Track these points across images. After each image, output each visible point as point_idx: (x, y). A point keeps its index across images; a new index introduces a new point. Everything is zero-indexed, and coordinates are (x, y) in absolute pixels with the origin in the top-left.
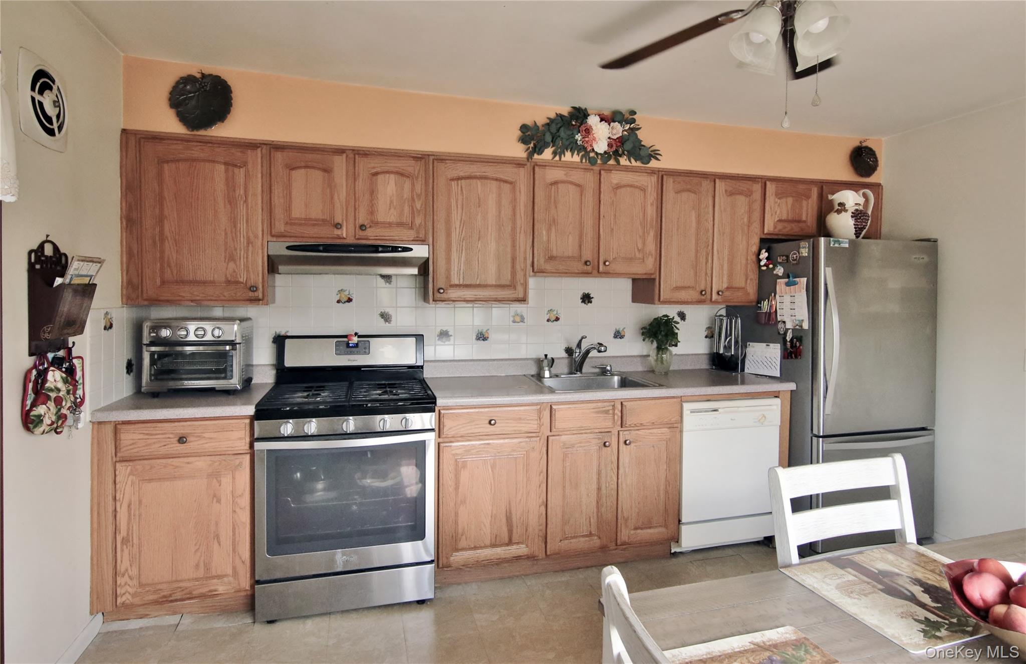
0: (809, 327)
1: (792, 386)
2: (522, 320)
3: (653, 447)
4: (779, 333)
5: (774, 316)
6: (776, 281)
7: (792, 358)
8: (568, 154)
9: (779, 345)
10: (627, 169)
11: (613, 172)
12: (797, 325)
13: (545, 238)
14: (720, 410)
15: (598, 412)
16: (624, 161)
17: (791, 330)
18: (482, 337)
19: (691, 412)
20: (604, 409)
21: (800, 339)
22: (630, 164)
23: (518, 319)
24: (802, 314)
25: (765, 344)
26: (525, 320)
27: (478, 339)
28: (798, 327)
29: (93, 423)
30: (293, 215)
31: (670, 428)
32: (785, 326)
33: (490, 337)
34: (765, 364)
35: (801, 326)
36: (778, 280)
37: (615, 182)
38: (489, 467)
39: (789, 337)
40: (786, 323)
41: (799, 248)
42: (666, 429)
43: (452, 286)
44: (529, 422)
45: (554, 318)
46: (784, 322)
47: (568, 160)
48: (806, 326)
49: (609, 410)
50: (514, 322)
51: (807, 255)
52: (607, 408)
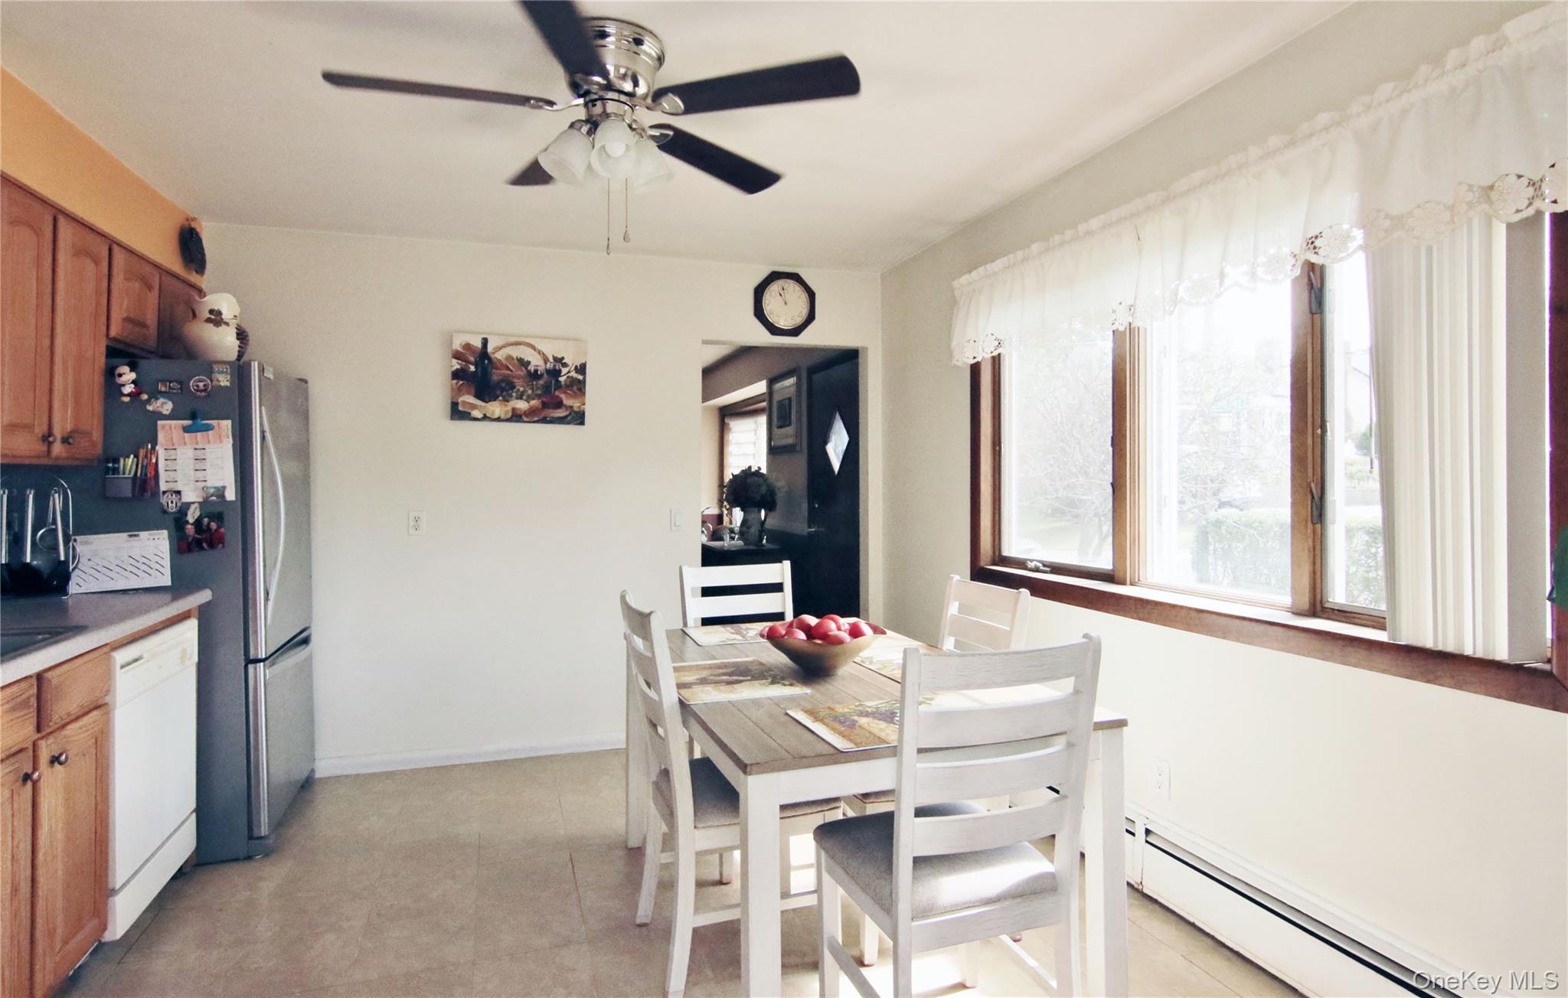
0: (236, 497)
1: (204, 596)
4: (165, 512)
5: (153, 483)
6: (156, 426)
7: (202, 548)
9: (165, 533)
12: (212, 495)
14: (144, 656)
17: (196, 505)
21: (219, 517)
24: (223, 475)
25: (125, 535)
28: (214, 498)
32: (180, 499)
34: (130, 568)
35: (222, 496)
36: (160, 423)
39: (192, 516)
40: (182, 493)
41: (212, 372)
46: (178, 493)
48: (231, 495)
51: (228, 384)
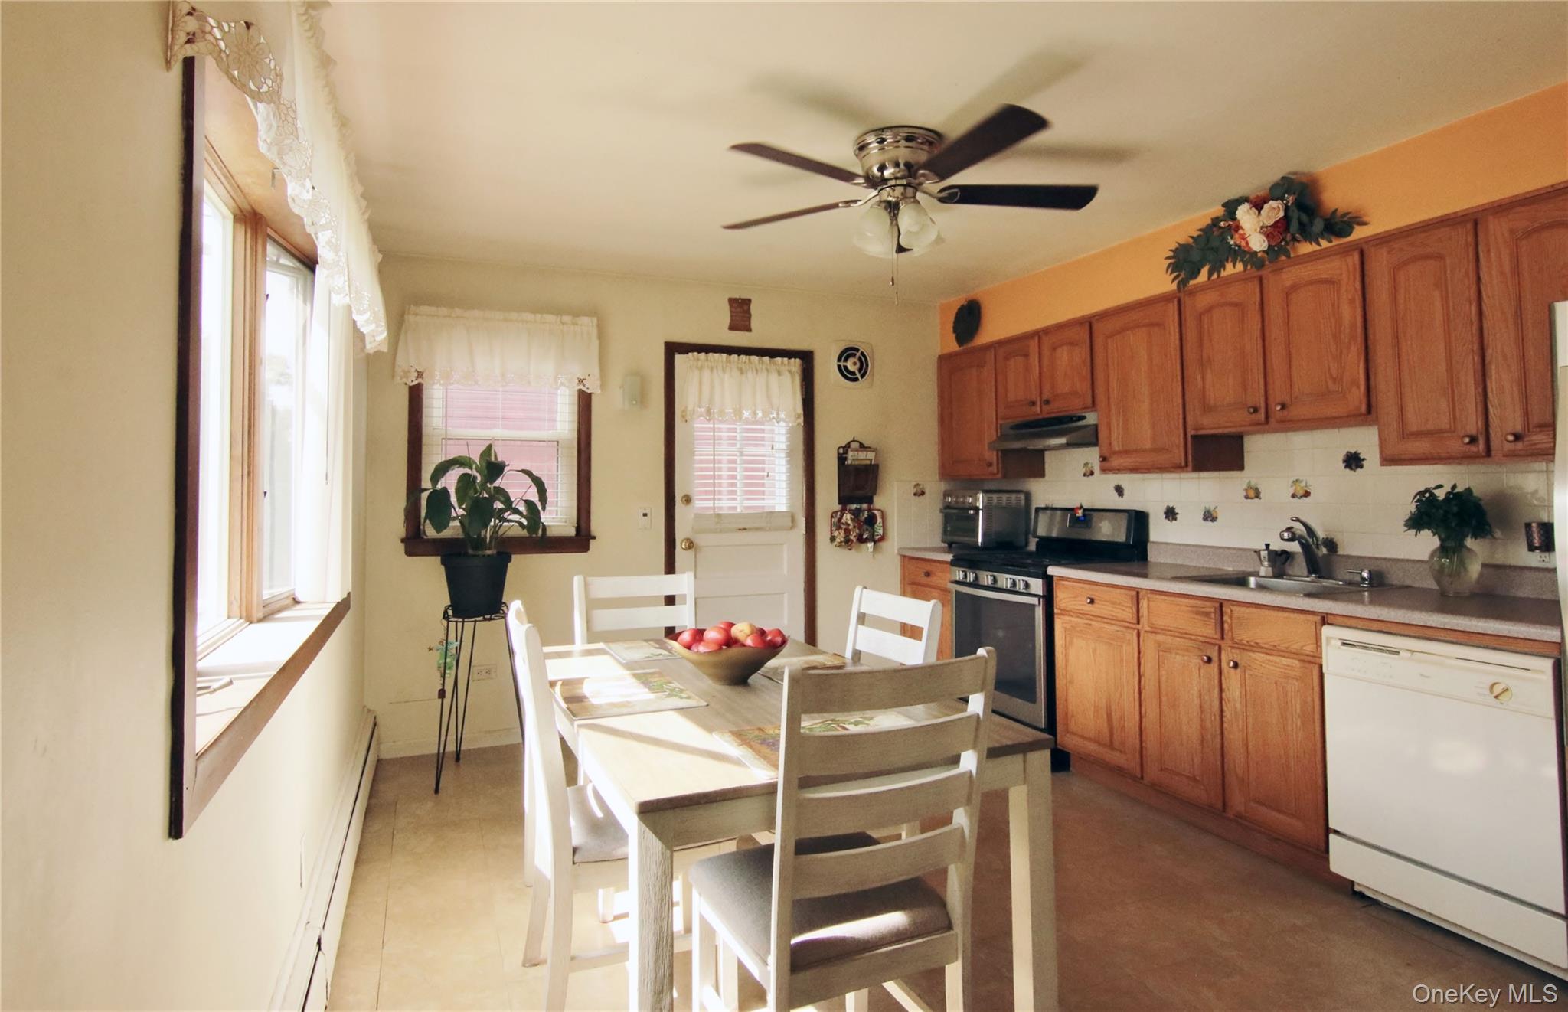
2: (1258, 495)
3: (1276, 683)
8: (1229, 266)
10: (1312, 257)
11: (1284, 270)
13: (1200, 384)
14: (1402, 653)
15: (1197, 613)
16: (1306, 248)
18: (1209, 516)
19: (1344, 644)
20: (1203, 610)
22: (1318, 248)
23: (1252, 494)
26: (1261, 496)
27: (1205, 518)
29: (904, 557)
30: (1009, 400)
31: (1304, 661)
33: (1219, 517)
37: (1288, 283)
38: (1091, 650)
42: (1296, 662)
43: (1115, 453)
44: (1124, 608)
45: (1302, 492)
47: (1232, 273)
49: (1211, 612)
50: (1247, 497)
52: (1208, 610)
